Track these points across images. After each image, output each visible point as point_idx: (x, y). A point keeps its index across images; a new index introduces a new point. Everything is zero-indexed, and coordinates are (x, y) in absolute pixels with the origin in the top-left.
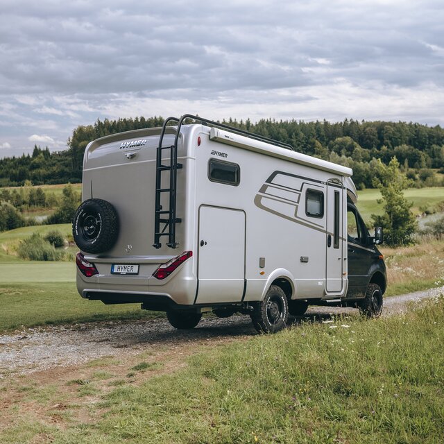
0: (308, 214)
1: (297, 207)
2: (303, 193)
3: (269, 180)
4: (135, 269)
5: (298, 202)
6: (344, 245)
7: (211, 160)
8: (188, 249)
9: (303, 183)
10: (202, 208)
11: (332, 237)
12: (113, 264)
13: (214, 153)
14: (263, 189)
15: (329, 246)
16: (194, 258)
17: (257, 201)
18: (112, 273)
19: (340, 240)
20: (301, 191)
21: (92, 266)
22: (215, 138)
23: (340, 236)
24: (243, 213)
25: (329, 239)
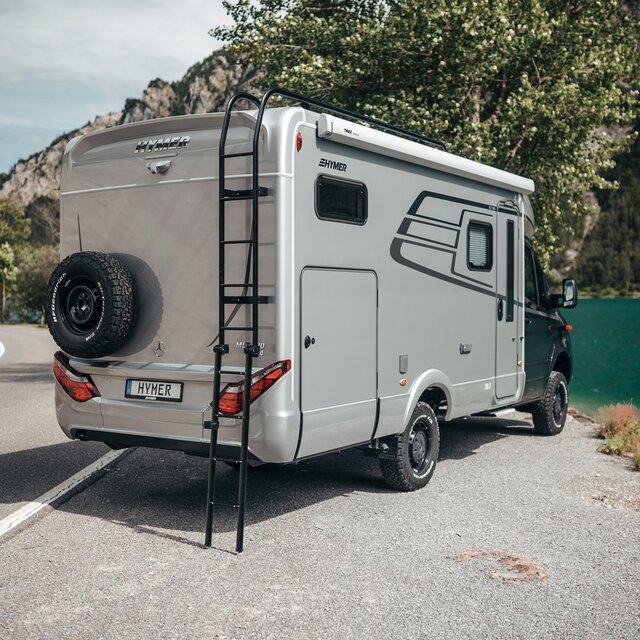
0: (471, 267)
1: (455, 253)
2: (464, 229)
3: (413, 210)
4: (175, 391)
5: (456, 247)
6: (520, 313)
7: (320, 177)
8: (282, 357)
9: (464, 211)
10: (307, 272)
11: (505, 303)
12: (129, 380)
13: (324, 163)
14: (404, 228)
15: (500, 319)
16: (293, 371)
17: (395, 250)
18: (128, 396)
19: (515, 306)
20: (460, 225)
21: (86, 380)
22: (329, 134)
23: (515, 299)
24: (372, 275)
25: (500, 306)
